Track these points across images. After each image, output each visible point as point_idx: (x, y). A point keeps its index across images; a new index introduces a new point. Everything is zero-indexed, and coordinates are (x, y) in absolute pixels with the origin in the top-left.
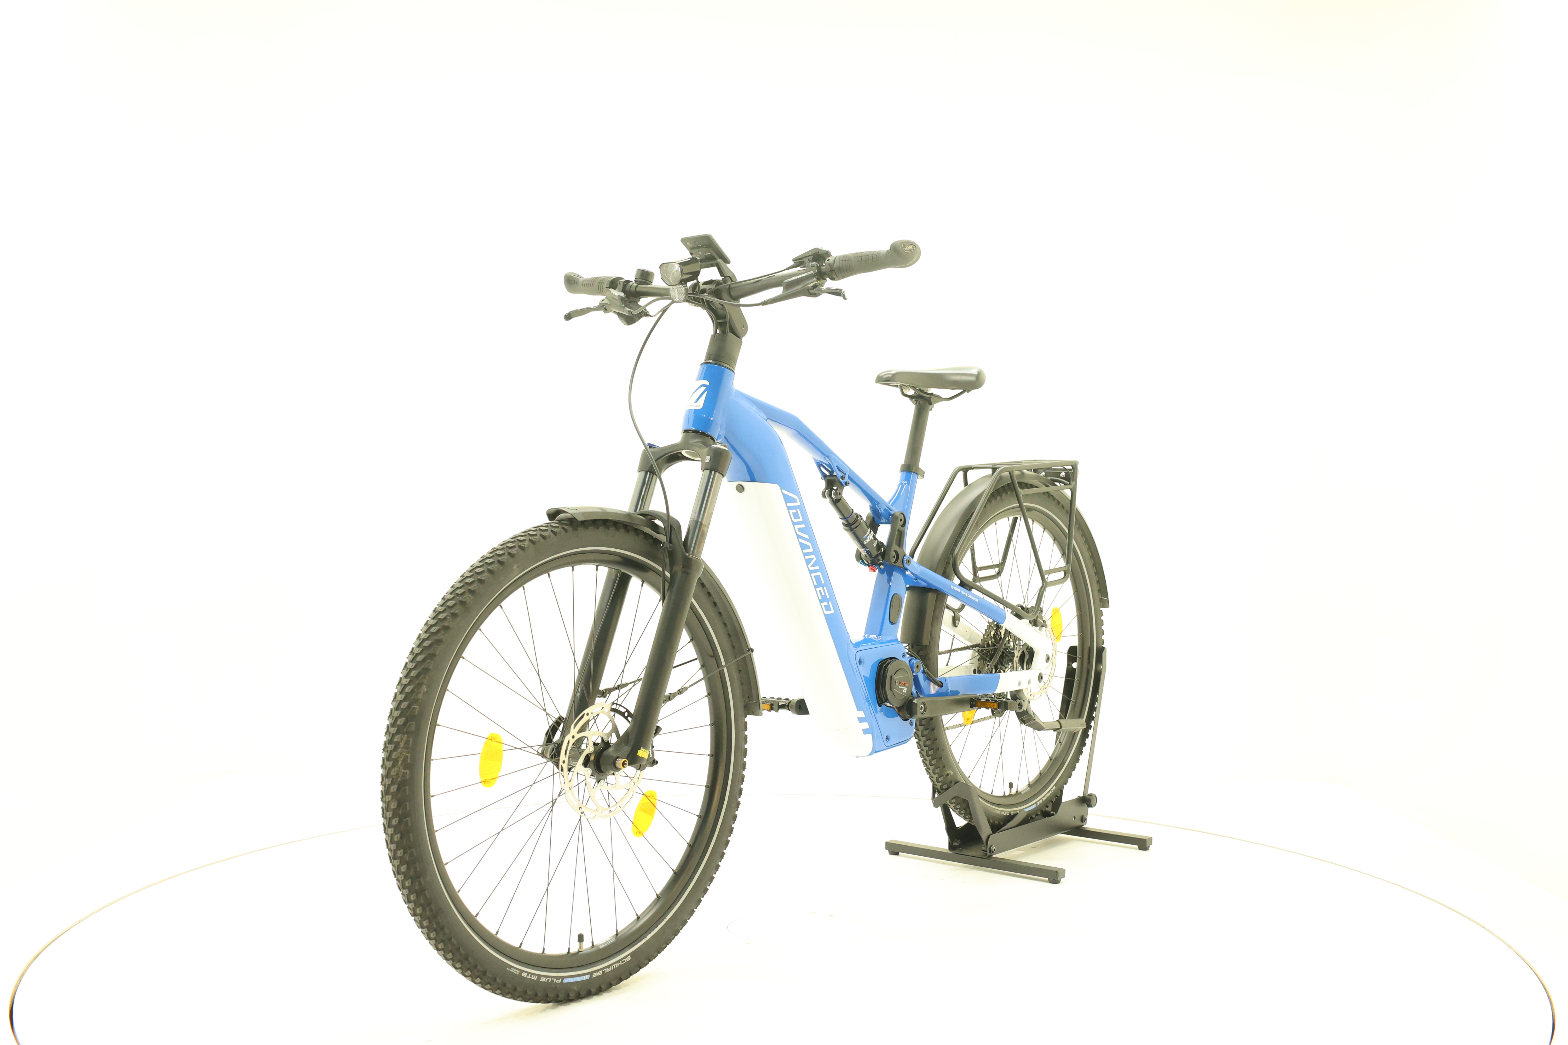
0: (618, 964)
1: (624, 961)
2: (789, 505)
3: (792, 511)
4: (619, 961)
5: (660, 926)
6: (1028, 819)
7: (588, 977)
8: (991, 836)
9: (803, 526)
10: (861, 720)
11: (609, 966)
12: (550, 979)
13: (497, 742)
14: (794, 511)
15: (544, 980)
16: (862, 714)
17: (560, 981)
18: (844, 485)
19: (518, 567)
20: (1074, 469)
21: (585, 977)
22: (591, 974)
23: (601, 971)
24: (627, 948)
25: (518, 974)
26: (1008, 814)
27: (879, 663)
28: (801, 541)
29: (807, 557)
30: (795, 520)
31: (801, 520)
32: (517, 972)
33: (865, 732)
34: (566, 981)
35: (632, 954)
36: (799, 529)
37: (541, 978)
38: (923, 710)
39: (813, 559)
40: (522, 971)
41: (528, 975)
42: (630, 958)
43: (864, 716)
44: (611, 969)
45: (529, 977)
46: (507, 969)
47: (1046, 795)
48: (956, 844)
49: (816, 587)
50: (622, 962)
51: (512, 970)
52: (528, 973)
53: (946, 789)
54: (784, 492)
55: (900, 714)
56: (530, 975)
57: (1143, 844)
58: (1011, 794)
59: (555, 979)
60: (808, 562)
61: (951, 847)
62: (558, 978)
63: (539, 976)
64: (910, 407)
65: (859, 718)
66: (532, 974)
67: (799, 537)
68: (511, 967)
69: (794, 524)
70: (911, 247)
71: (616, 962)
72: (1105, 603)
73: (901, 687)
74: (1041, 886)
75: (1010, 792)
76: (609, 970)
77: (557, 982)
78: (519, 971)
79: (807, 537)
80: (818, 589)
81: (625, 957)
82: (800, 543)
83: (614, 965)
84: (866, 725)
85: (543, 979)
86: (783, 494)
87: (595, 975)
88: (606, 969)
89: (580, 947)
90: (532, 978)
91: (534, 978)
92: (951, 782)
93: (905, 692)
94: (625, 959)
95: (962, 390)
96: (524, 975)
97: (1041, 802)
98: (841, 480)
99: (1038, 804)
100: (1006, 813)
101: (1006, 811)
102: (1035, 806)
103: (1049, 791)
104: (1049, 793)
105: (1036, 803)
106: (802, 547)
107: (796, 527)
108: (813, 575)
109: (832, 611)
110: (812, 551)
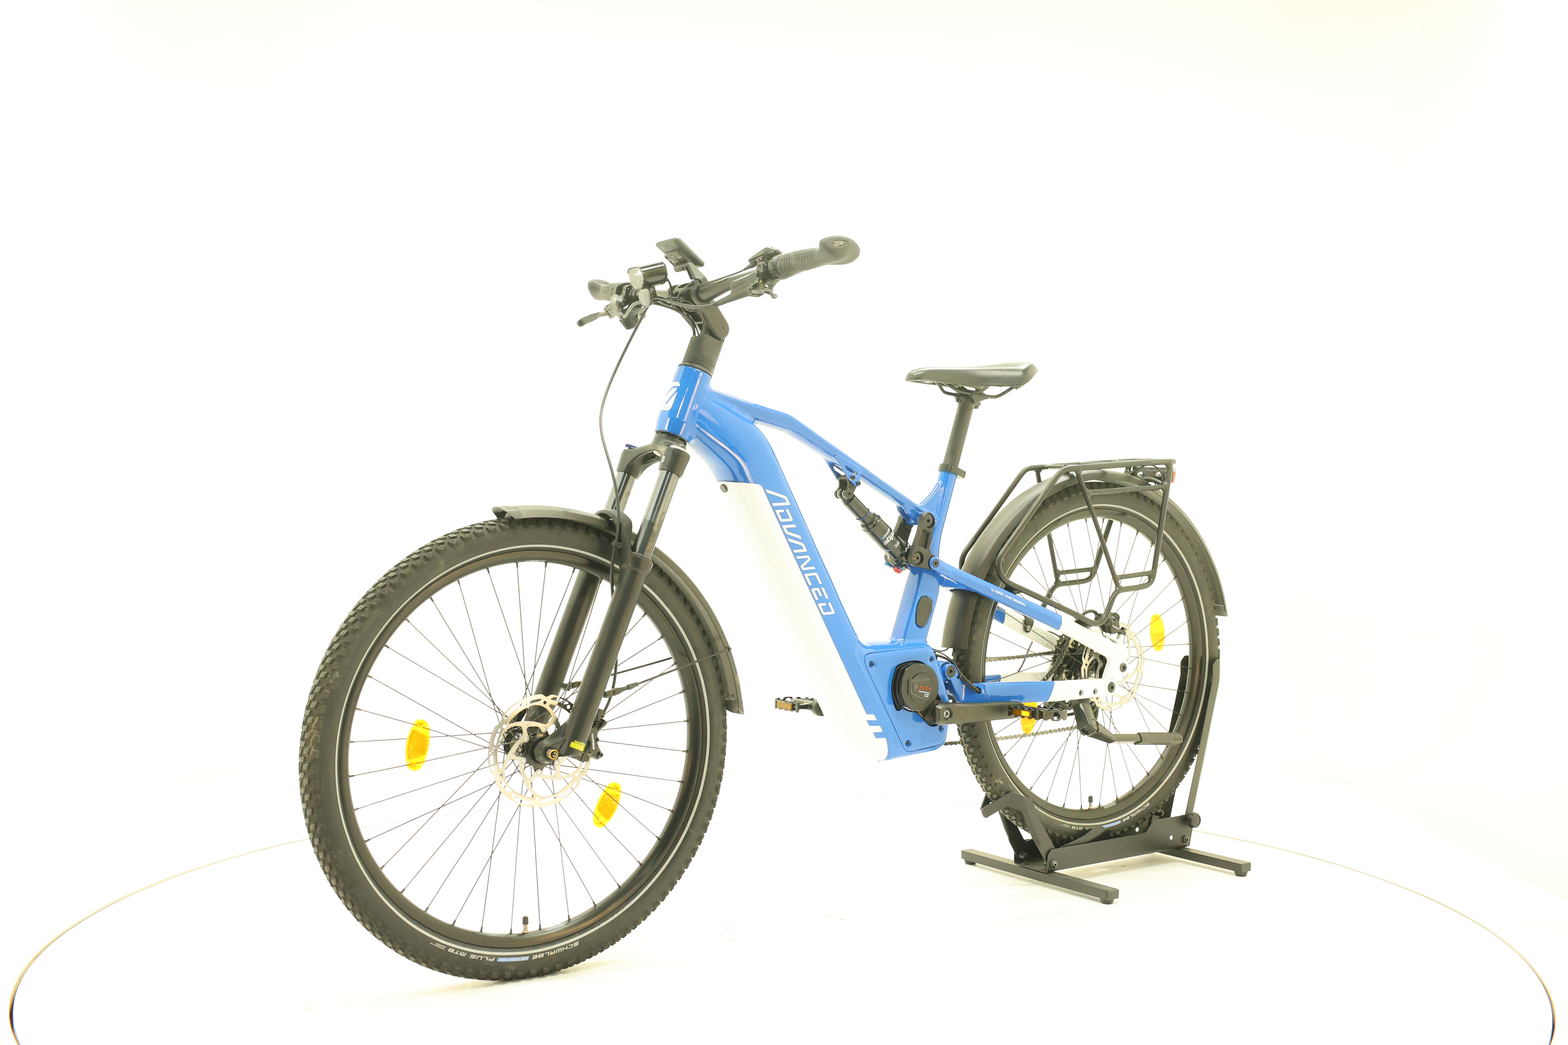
0: (564, 949)
1: (571, 946)
2: (774, 504)
3: (778, 511)
4: (565, 946)
5: (616, 916)
6: (1107, 835)
7: (526, 958)
8: (1052, 850)
9: (794, 526)
10: (871, 723)
11: (552, 950)
12: (482, 957)
13: (424, 728)
14: (782, 511)
15: (475, 957)
16: (872, 717)
17: (493, 960)
18: (855, 485)
19: (444, 562)
20: (1168, 469)
21: (523, 958)
22: (531, 956)
23: (543, 954)
24: (577, 934)
25: (443, 949)
26: (1081, 829)
27: (897, 667)
28: (790, 540)
29: (798, 557)
30: (782, 520)
31: (791, 519)
32: (443, 948)
33: (877, 735)
34: (500, 960)
35: (580, 940)
36: (788, 529)
37: (471, 955)
38: (947, 716)
39: (807, 559)
40: (449, 947)
41: (455, 951)
42: (578, 944)
43: (876, 720)
44: (554, 953)
45: (457, 953)
46: (431, 943)
47: (1136, 811)
48: (1021, 857)
49: (810, 588)
50: (568, 947)
51: (436, 945)
52: (456, 949)
53: (997, 799)
54: (768, 491)
55: (926, 719)
56: (458, 951)
57: (1240, 869)
58: (1091, 808)
59: (488, 958)
60: (800, 562)
61: (1017, 860)
62: (491, 956)
63: (469, 953)
64: (952, 405)
65: (868, 721)
66: (460, 951)
67: (787, 537)
68: (435, 942)
69: (781, 524)
70: (842, 243)
71: (562, 947)
72: (1222, 611)
73: (922, 692)
74: (1093, 906)
75: (1090, 806)
76: (552, 953)
77: (489, 960)
78: (445, 947)
79: (799, 537)
80: (813, 590)
81: (573, 943)
82: (790, 543)
83: (559, 950)
84: (878, 729)
85: (473, 957)
86: (767, 494)
87: (535, 957)
88: (549, 953)
89: (525, 929)
90: (460, 954)
91: (463, 955)
92: (1001, 792)
93: (928, 696)
94: (572, 945)
95: (1010, 387)
96: (451, 951)
97: (1128, 818)
98: (851, 480)
99: (1124, 820)
100: (1078, 828)
101: (1079, 826)
102: (1119, 822)
103: (1141, 808)
104: (1141, 810)
105: (1121, 819)
106: (793, 547)
107: (785, 527)
108: (807, 575)
109: (833, 612)
110: (806, 551)
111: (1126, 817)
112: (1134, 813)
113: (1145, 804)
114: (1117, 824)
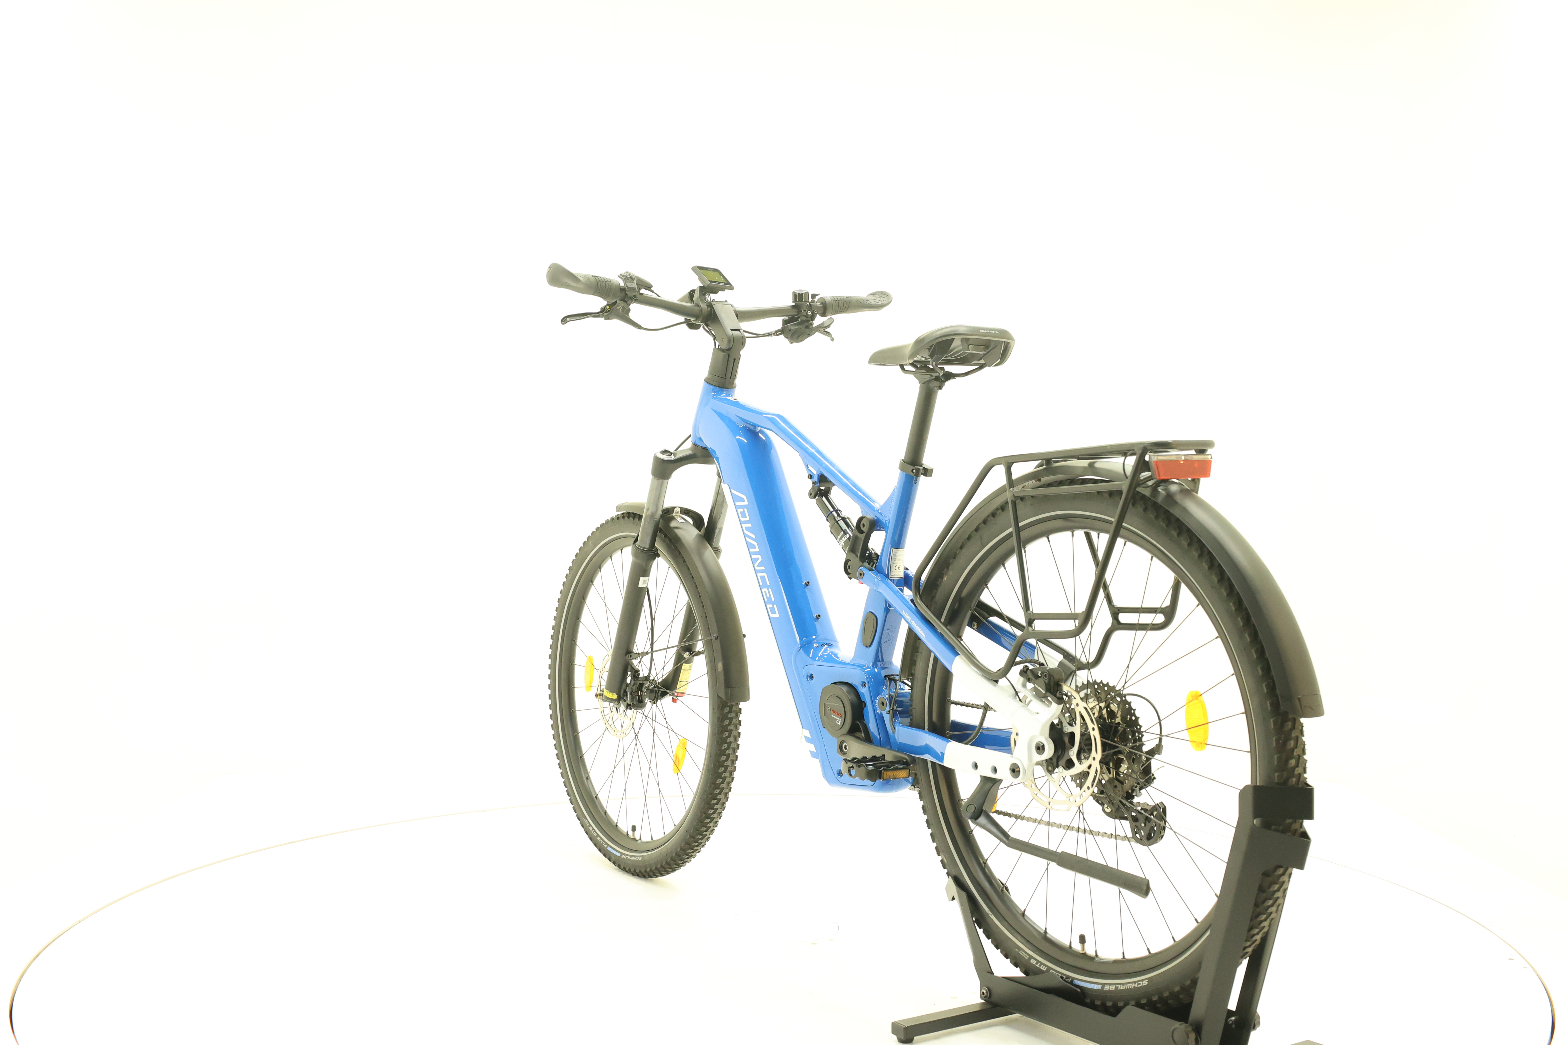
0: (635, 858)
2: (737, 504)
3: (740, 510)
4: (637, 856)
7: (619, 854)
9: (750, 525)
11: (631, 856)
12: (602, 841)
14: (742, 510)
17: (606, 847)
22: (622, 854)
23: (627, 856)
24: (647, 851)
27: (829, 685)
28: (748, 539)
29: (753, 556)
30: (742, 519)
31: (748, 519)
34: (609, 849)
36: (746, 528)
37: (598, 837)
39: (759, 558)
40: (590, 825)
41: (592, 830)
42: (641, 859)
43: (810, 736)
44: (631, 858)
45: (592, 832)
47: (1127, 983)
49: (761, 588)
51: (586, 821)
54: (733, 491)
59: (604, 844)
60: (753, 561)
62: (606, 843)
63: (598, 835)
66: (595, 831)
67: (745, 536)
68: (586, 818)
69: (741, 523)
71: (634, 856)
73: (834, 716)
77: (604, 846)
79: (753, 536)
80: (764, 590)
82: (746, 542)
84: (812, 748)
85: (598, 839)
86: (732, 494)
87: (623, 856)
88: (629, 857)
90: (593, 834)
91: (595, 835)
93: (839, 723)
94: (639, 858)
96: (590, 829)
97: (1113, 988)
99: (1107, 988)
100: (1040, 966)
101: (1041, 964)
102: (1099, 987)
103: (1135, 982)
104: (1133, 985)
105: (1103, 985)
106: (749, 545)
107: (744, 526)
108: (759, 575)
109: (777, 615)
110: (758, 551)
111: (1110, 984)
112: (1123, 984)
113: (1142, 980)
114: (1095, 988)
